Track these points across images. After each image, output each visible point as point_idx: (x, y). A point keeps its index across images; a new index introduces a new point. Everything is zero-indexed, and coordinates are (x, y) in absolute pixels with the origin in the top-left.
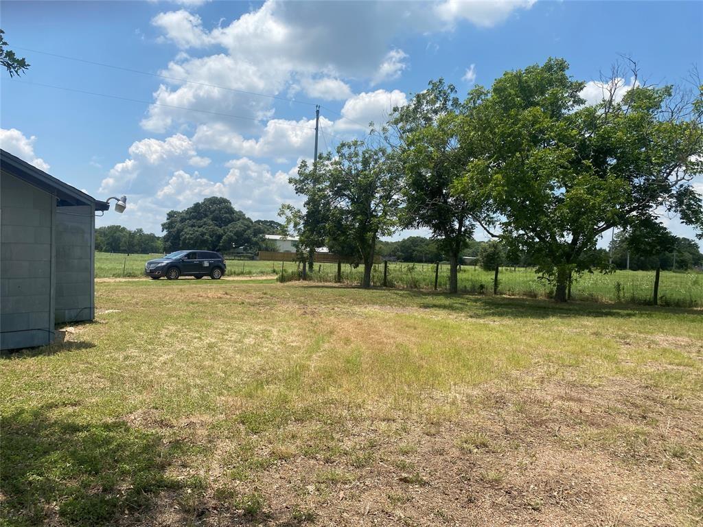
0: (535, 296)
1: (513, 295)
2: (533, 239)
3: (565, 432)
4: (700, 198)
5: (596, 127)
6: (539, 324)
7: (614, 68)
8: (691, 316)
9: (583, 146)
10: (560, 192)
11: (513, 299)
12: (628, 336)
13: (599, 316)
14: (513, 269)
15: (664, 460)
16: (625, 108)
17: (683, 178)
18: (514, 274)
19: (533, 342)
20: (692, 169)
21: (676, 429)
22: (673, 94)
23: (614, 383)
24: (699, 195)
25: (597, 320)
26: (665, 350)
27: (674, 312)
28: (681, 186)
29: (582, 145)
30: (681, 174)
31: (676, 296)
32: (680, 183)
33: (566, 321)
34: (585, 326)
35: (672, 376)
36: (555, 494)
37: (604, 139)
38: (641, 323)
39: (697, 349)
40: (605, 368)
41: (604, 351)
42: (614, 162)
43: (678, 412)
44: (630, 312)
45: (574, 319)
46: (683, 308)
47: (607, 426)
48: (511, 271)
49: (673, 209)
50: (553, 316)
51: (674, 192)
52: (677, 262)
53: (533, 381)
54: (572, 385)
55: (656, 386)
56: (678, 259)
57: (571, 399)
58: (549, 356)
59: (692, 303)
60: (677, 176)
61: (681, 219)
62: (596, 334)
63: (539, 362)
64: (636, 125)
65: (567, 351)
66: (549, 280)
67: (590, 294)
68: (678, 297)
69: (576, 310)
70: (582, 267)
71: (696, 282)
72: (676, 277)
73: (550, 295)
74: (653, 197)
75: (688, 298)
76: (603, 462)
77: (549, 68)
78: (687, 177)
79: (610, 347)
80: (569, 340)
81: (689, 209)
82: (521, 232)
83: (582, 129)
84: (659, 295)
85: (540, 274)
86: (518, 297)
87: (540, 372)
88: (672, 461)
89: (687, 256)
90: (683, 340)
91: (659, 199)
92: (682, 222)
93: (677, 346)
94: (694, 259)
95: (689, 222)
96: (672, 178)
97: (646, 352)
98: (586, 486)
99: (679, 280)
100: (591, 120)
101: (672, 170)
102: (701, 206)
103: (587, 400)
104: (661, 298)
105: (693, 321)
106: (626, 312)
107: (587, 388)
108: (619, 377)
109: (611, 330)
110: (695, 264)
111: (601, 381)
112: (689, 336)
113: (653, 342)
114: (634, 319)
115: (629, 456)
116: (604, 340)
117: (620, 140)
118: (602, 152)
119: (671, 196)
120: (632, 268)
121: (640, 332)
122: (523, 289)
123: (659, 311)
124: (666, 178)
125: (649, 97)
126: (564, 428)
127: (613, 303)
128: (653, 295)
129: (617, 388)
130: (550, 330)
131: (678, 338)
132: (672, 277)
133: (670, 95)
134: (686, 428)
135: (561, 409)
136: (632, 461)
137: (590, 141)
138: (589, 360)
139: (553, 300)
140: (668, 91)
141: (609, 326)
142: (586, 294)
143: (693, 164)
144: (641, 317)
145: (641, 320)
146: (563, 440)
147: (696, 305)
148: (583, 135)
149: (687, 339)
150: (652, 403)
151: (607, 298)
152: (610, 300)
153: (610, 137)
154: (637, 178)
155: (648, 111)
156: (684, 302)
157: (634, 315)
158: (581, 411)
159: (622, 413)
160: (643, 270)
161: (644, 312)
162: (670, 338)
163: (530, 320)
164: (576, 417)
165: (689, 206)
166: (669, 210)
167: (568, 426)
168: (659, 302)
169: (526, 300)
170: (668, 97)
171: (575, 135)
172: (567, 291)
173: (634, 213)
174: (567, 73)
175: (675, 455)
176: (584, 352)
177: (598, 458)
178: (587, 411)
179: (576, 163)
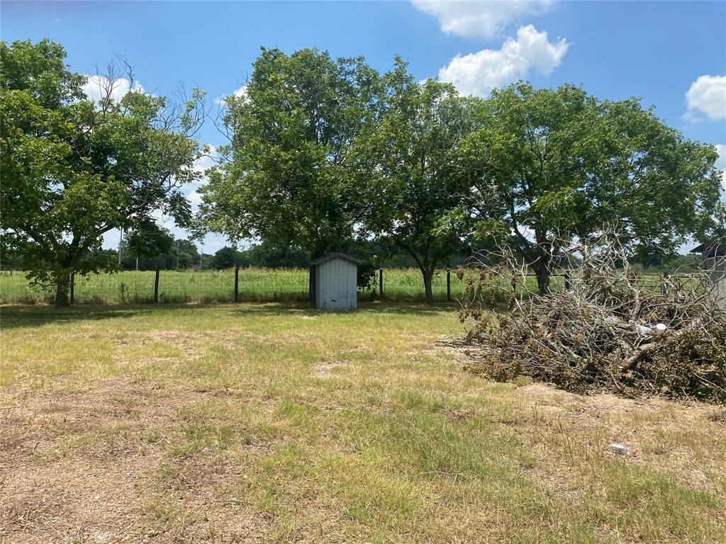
0: (33, 302)
1: (5, 303)
2: (25, 238)
3: (45, 447)
4: (190, 204)
5: (94, 124)
6: (33, 333)
7: (110, 68)
8: (184, 311)
9: (81, 142)
10: (56, 188)
11: (5, 307)
12: (126, 336)
13: (101, 319)
14: (9, 272)
15: (140, 448)
16: (123, 109)
17: (174, 185)
18: (10, 279)
19: (22, 354)
20: (182, 177)
21: (155, 417)
22: (166, 106)
23: (105, 384)
24: (189, 201)
25: (99, 322)
26: (156, 345)
27: (171, 308)
28: (174, 192)
29: (80, 140)
30: (173, 181)
31: (174, 293)
32: (173, 189)
33: (65, 326)
34: (86, 331)
35: (159, 368)
36: (21, 518)
37: (102, 137)
38: (140, 321)
39: (184, 339)
40: (97, 371)
41: (100, 353)
42: (115, 162)
43: (159, 401)
44: (131, 311)
45: (74, 324)
46: (179, 304)
47: (90, 429)
48: (6, 275)
49: (168, 213)
50: (50, 322)
51: (168, 197)
52: (180, 262)
53: (14, 398)
54: (60, 394)
55: (144, 380)
56: (180, 259)
57: (57, 410)
58: (37, 367)
59: (187, 299)
60: (170, 183)
61: (175, 222)
62: (94, 337)
63: (24, 376)
64: (133, 128)
65: (60, 359)
66: (43, 286)
67: (94, 297)
68: (176, 294)
69: (79, 314)
70: (86, 268)
71: (192, 280)
72: (178, 276)
73: (50, 300)
74: (151, 200)
75: (183, 294)
76: (80, 466)
77: (44, 49)
78: (178, 184)
79: (106, 349)
80: (64, 347)
81: (181, 213)
82: (10, 230)
83: (79, 123)
84: (160, 293)
85: (33, 279)
86: (11, 305)
87: (25, 387)
88: (148, 447)
89: (188, 256)
90: (174, 333)
91: (156, 203)
92: (177, 226)
93: (168, 339)
94: (193, 259)
95: (182, 225)
96: (166, 184)
97: (140, 349)
98: (58, 498)
99: (179, 278)
100: (88, 116)
101: (166, 176)
102: (191, 212)
103: (74, 407)
104: (162, 295)
105: (185, 315)
106: (128, 312)
107: (75, 395)
108: (111, 378)
109: (110, 331)
110: (195, 263)
111: (92, 385)
112: (179, 329)
113: (149, 338)
114: (134, 318)
115: (108, 454)
116: (101, 342)
117: (118, 141)
118: (102, 151)
119: (166, 201)
120: (141, 269)
121: (138, 330)
122: (17, 295)
123: (158, 308)
124: (162, 184)
125: (146, 104)
126: (42, 443)
127: (118, 304)
128: (154, 293)
129: (107, 389)
130: (44, 338)
131: (170, 332)
132: (173, 276)
133: (164, 106)
134: (164, 413)
135: (43, 423)
136: (110, 457)
137: (89, 137)
138: (83, 365)
139: (54, 305)
140: (162, 102)
141: (109, 327)
142: (91, 297)
143: (183, 173)
144: (141, 315)
145: (140, 318)
146: (40, 457)
147: (190, 301)
148: (81, 129)
149: (177, 332)
150: (138, 397)
151: (112, 299)
152: (115, 301)
153: (108, 136)
154: (137, 181)
155: (145, 117)
156: (180, 298)
157: (135, 314)
158: (65, 421)
159: (107, 413)
160: (150, 270)
161: (144, 310)
162: (164, 333)
163: (22, 330)
164: (59, 429)
165: (181, 210)
166: (165, 213)
167: (48, 439)
168: (159, 300)
169: (22, 308)
170: (161, 108)
171: (72, 129)
172: (69, 295)
173: (134, 215)
174: (64, 61)
175: (150, 441)
176: (78, 357)
177: (76, 465)
178: (72, 419)
179: (73, 158)
